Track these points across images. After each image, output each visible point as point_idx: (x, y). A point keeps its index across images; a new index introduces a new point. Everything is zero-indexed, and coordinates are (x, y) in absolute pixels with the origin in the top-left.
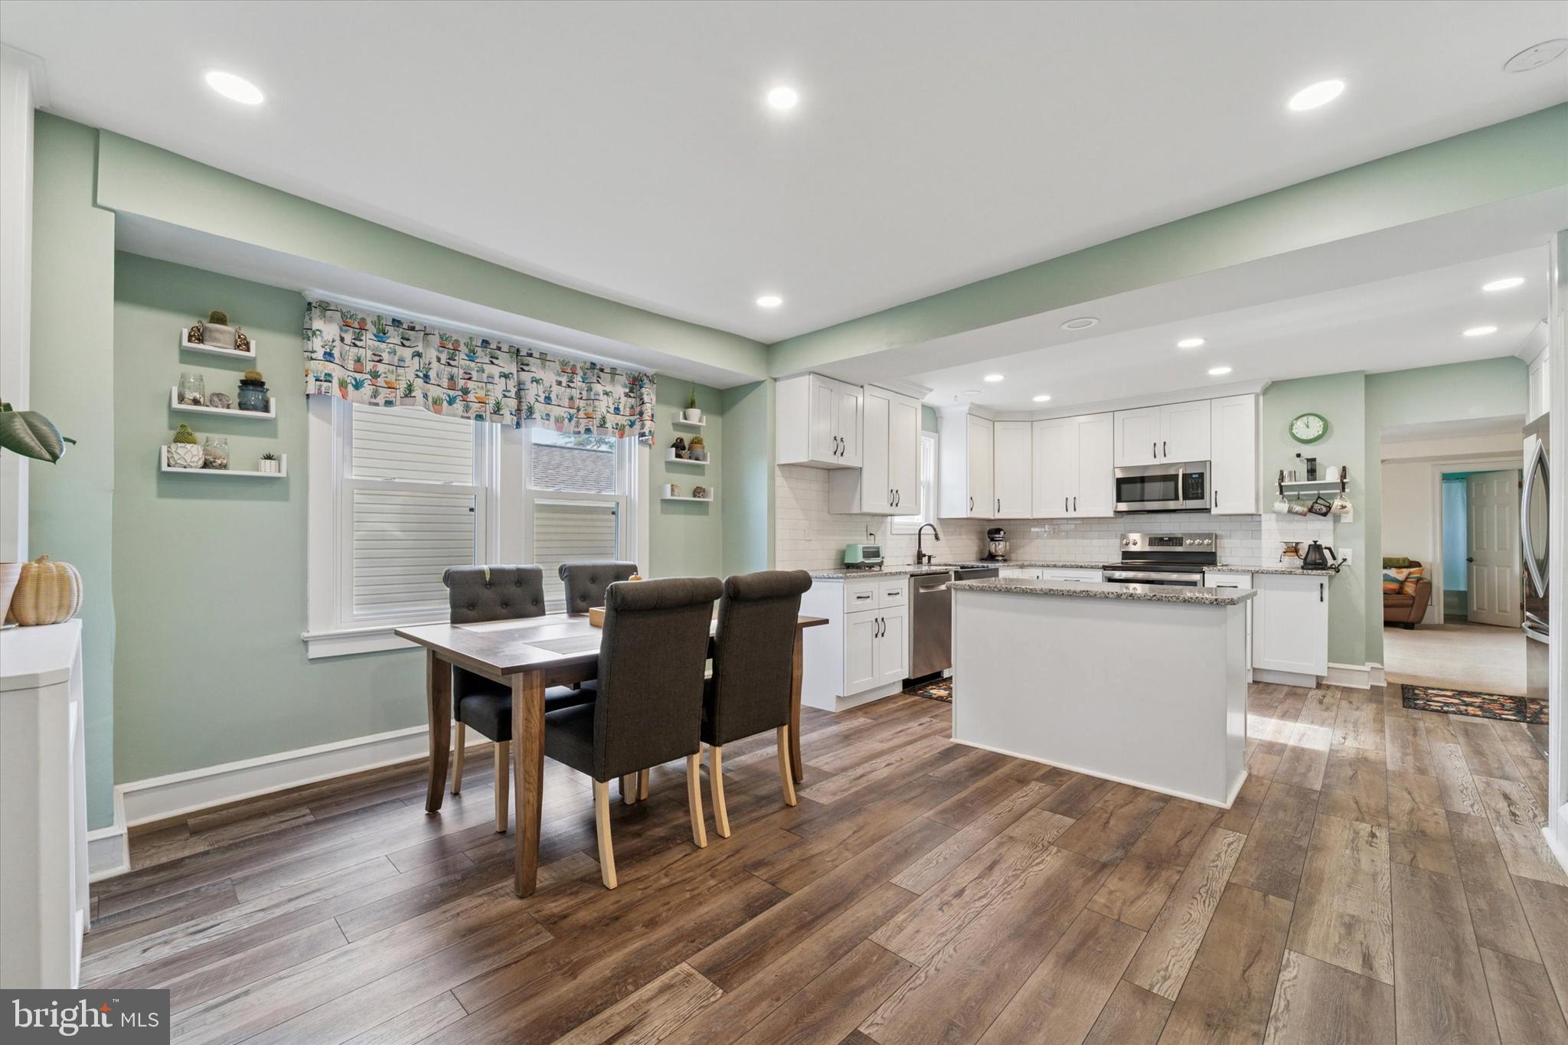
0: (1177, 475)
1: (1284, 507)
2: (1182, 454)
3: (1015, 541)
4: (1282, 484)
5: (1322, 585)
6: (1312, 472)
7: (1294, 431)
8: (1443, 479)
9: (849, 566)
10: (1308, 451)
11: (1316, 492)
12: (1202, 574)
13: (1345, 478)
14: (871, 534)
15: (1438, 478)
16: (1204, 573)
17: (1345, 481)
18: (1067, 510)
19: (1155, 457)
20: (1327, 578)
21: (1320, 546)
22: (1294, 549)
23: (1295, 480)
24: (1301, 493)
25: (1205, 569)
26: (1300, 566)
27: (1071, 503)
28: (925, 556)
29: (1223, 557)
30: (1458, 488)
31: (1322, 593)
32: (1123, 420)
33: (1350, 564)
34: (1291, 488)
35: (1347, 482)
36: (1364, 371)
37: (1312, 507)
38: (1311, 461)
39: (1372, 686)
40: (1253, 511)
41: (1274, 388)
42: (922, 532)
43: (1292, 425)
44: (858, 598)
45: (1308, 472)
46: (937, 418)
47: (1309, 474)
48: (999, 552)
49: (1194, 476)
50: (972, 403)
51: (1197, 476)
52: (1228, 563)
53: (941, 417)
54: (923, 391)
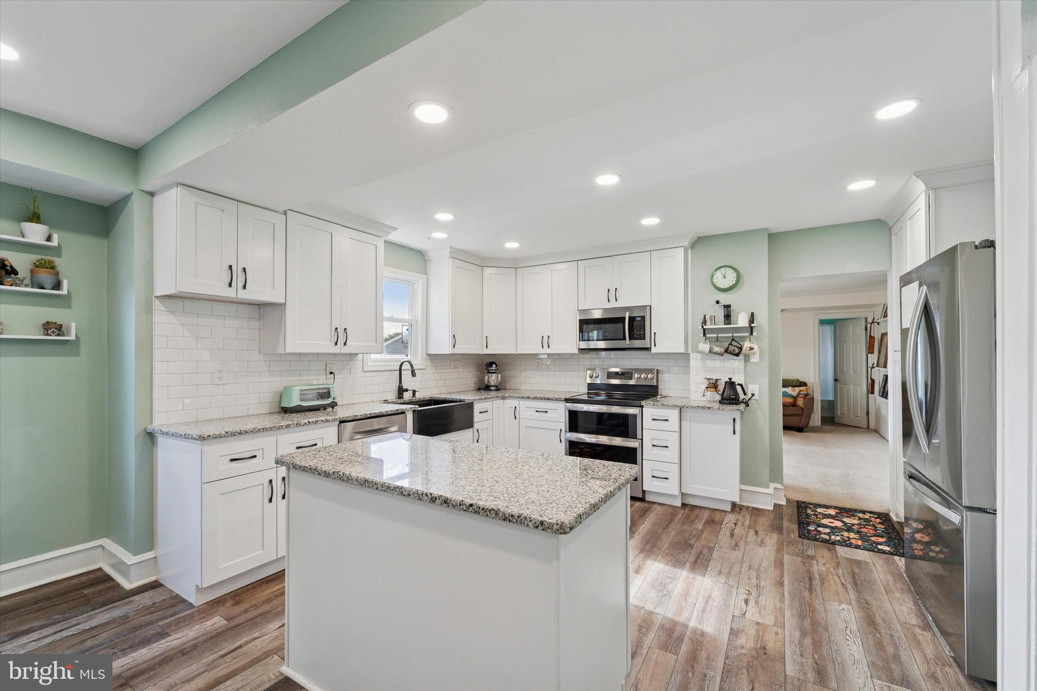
0: (625, 318)
1: (705, 347)
2: (629, 299)
3: (509, 372)
4: (705, 327)
5: (734, 419)
6: (728, 317)
7: (715, 281)
8: (820, 323)
9: (286, 411)
10: (725, 299)
11: (731, 335)
12: (640, 408)
13: (753, 323)
14: (331, 373)
15: (817, 322)
16: (642, 407)
17: (752, 325)
18: (543, 347)
19: (609, 301)
20: (739, 413)
21: (734, 383)
22: (713, 385)
23: (715, 324)
24: (719, 335)
25: (643, 403)
26: (718, 400)
27: (546, 341)
28: (407, 390)
29: (663, 390)
30: (828, 329)
31: (734, 427)
32: (585, 268)
33: (757, 399)
34: (712, 331)
35: (755, 327)
36: (766, 229)
37: (728, 348)
38: (727, 307)
39: (775, 505)
40: (682, 350)
41: (700, 242)
42: (403, 368)
43: (712, 276)
44: (232, 460)
45: (725, 317)
46: (426, 261)
47: (726, 319)
48: (492, 383)
49: (637, 319)
50: (451, 247)
51: (639, 319)
52: (666, 394)
53: (429, 260)
54: (385, 229)
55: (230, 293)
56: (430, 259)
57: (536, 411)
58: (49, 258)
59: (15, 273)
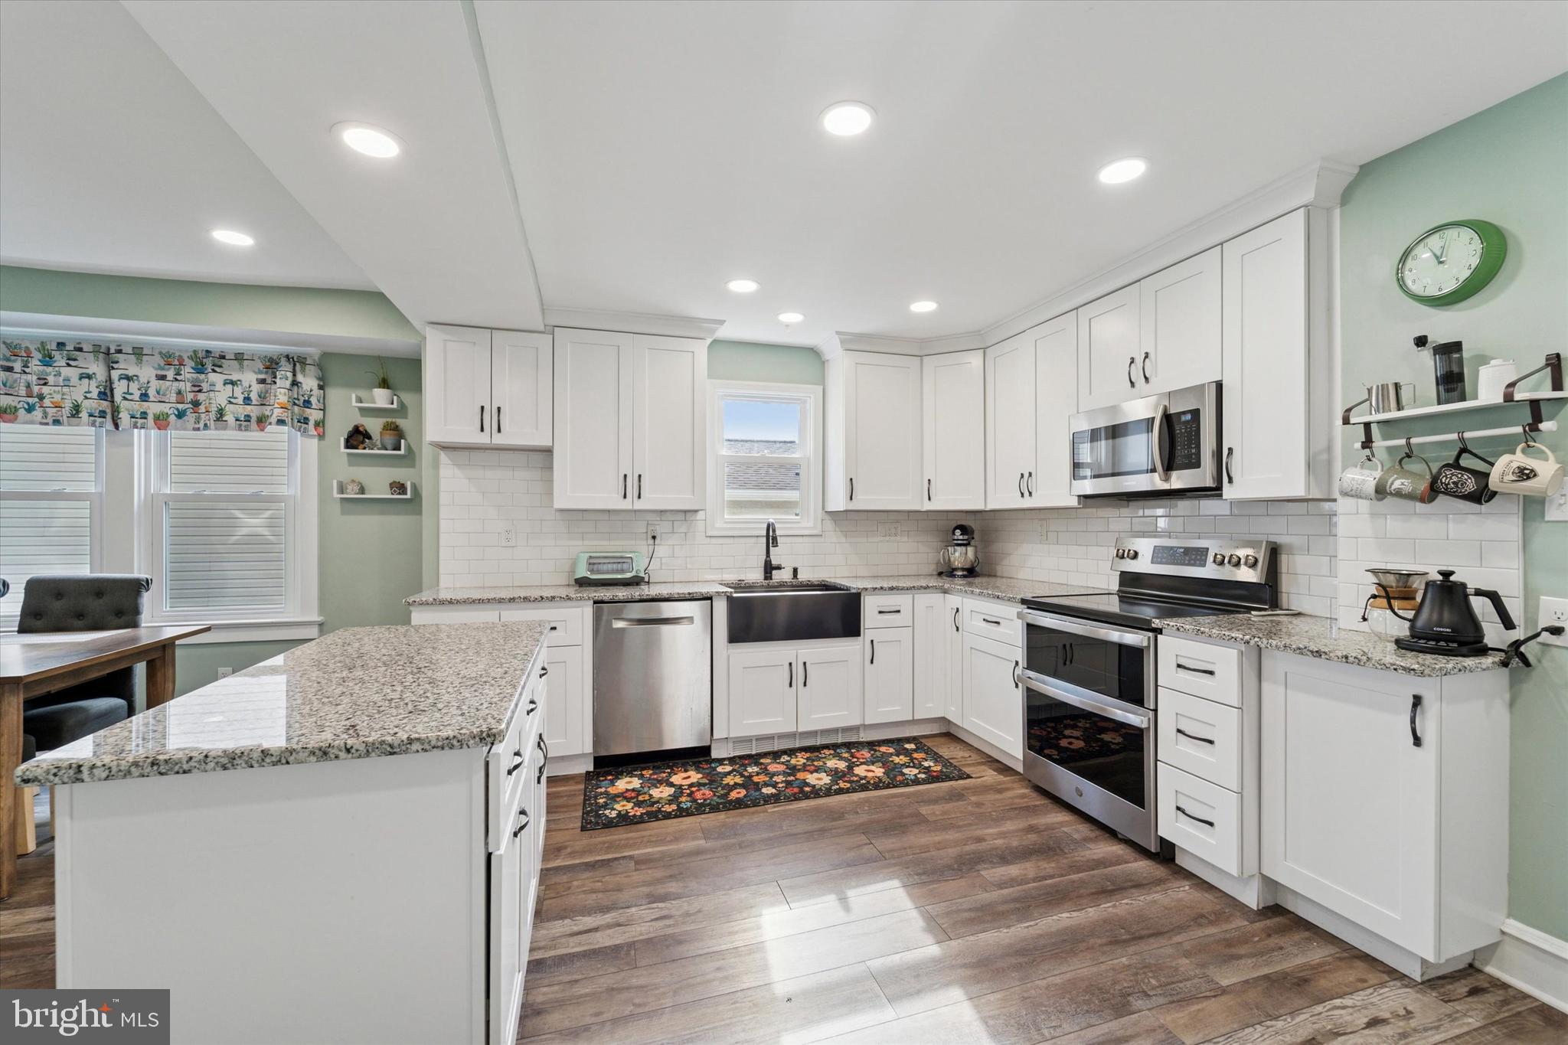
0: (1154, 419)
4: (1370, 420)
5: (1417, 700)
6: (1452, 382)
7: (1409, 278)
9: (586, 583)
10: (1443, 326)
11: (1454, 436)
12: (1152, 635)
14: (654, 538)
16: (1157, 631)
18: (1023, 496)
19: (1132, 386)
21: (1463, 587)
22: (1402, 592)
23: (1405, 406)
24: (1416, 439)
27: (1026, 482)
28: (780, 567)
31: (1415, 722)
32: (1090, 319)
34: (1394, 428)
37: (1442, 478)
38: (1451, 351)
40: (1301, 491)
43: (1401, 264)
45: (1438, 384)
46: (824, 362)
47: (1441, 388)
48: (957, 564)
49: (1183, 418)
50: (838, 333)
51: (1188, 417)
52: (1300, 610)
53: (827, 361)
54: (705, 325)
55: (483, 439)
56: (827, 359)
57: (984, 620)
58: (394, 420)
59: (369, 437)
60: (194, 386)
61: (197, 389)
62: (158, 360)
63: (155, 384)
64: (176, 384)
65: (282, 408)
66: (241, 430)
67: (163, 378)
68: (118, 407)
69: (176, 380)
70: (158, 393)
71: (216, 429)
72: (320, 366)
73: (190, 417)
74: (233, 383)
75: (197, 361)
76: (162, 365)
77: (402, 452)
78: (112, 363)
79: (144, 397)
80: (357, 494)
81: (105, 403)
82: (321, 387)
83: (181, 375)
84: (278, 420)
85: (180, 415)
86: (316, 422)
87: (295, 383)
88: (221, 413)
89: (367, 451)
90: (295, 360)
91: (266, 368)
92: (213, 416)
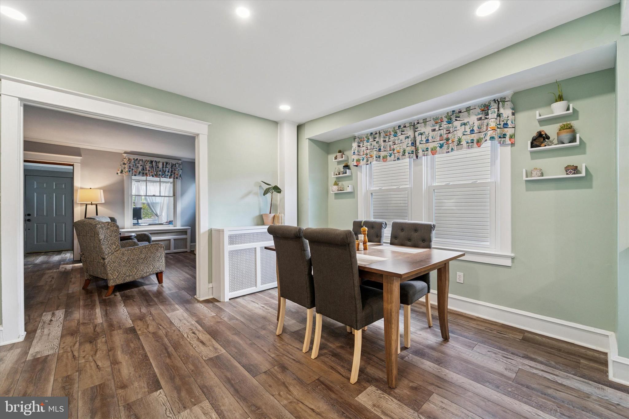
58: (568, 123)
59: (548, 138)
60: (447, 131)
61: (448, 132)
62: (433, 122)
63: (432, 134)
64: (439, 132)
65: (492, 130)
66: (469, 148)
67: (434, 130)
68: (418, 148)
69: (440, 130)
70: (432, 138)
71: (457, 150)
72: (512, 101)
73: (445, 147)
74: (465, 124)
75: (448, 118)
76: (434, 124)
77: (578, 142)
78: (416, 129)
79: (427, 141)
80: (540, 176)
81: (413, 147)
82: (513, 114)
83: (442, 126)
84: (491, 138)
85: (441, 146)
86: (510, 135)
87: (499, 115)
88: (460, 141)
89: (547, 147)
90: (499, 100)
91: (482, 111)
92: (455, 143)
